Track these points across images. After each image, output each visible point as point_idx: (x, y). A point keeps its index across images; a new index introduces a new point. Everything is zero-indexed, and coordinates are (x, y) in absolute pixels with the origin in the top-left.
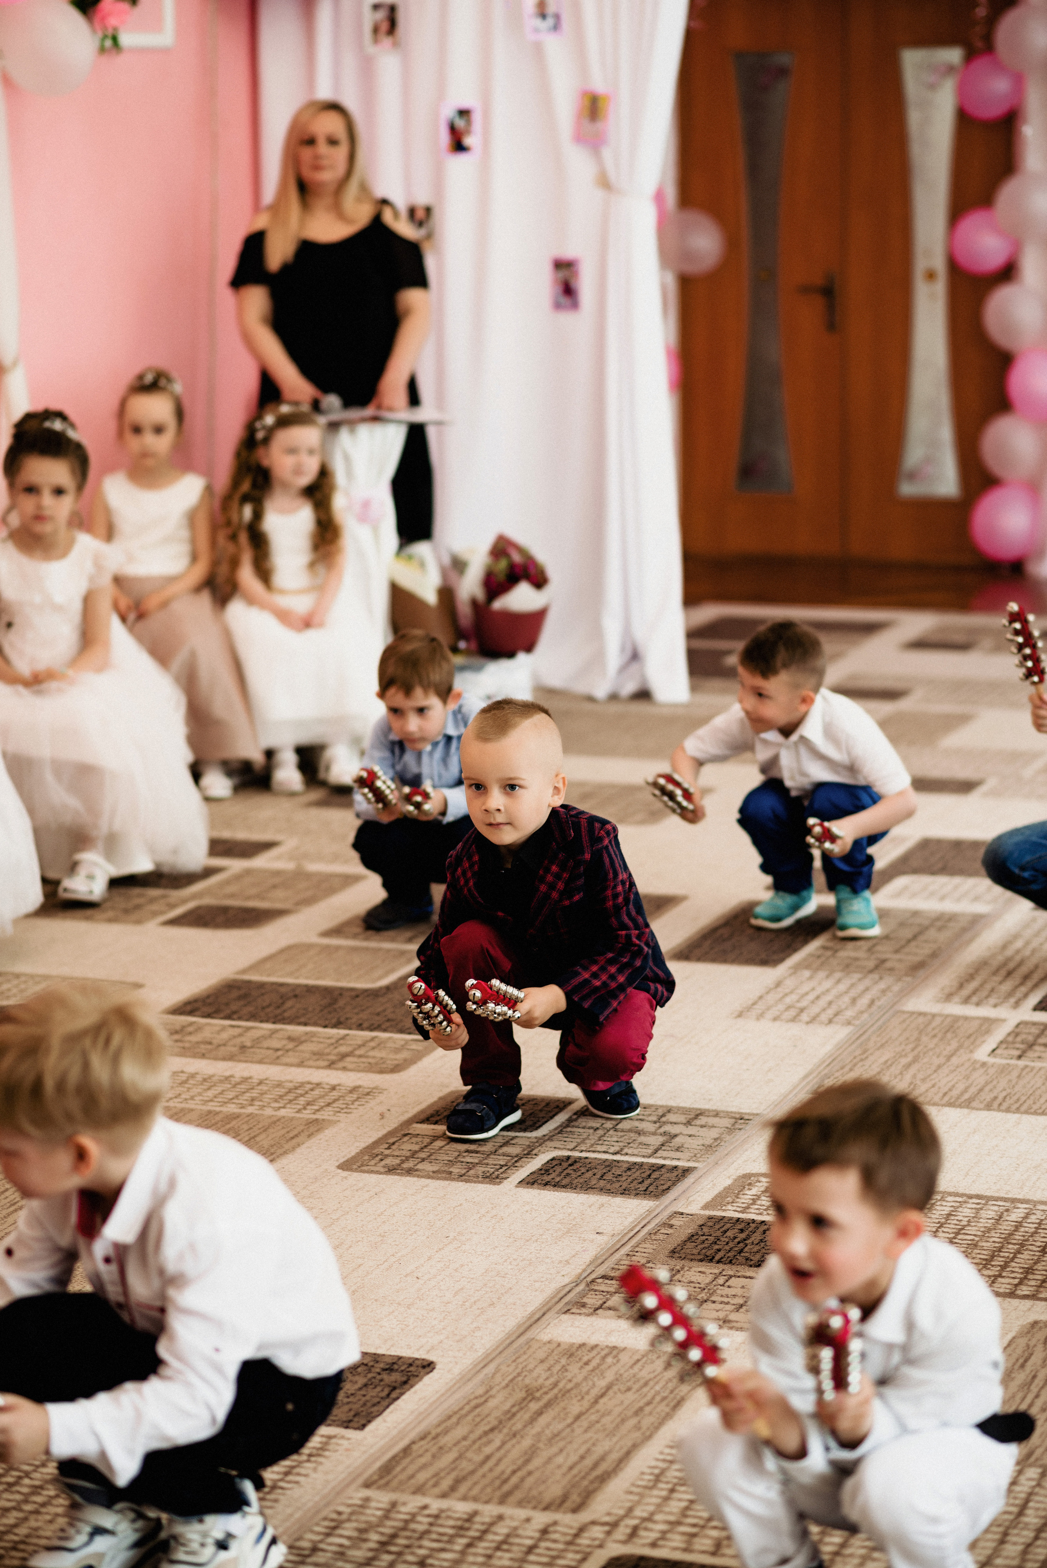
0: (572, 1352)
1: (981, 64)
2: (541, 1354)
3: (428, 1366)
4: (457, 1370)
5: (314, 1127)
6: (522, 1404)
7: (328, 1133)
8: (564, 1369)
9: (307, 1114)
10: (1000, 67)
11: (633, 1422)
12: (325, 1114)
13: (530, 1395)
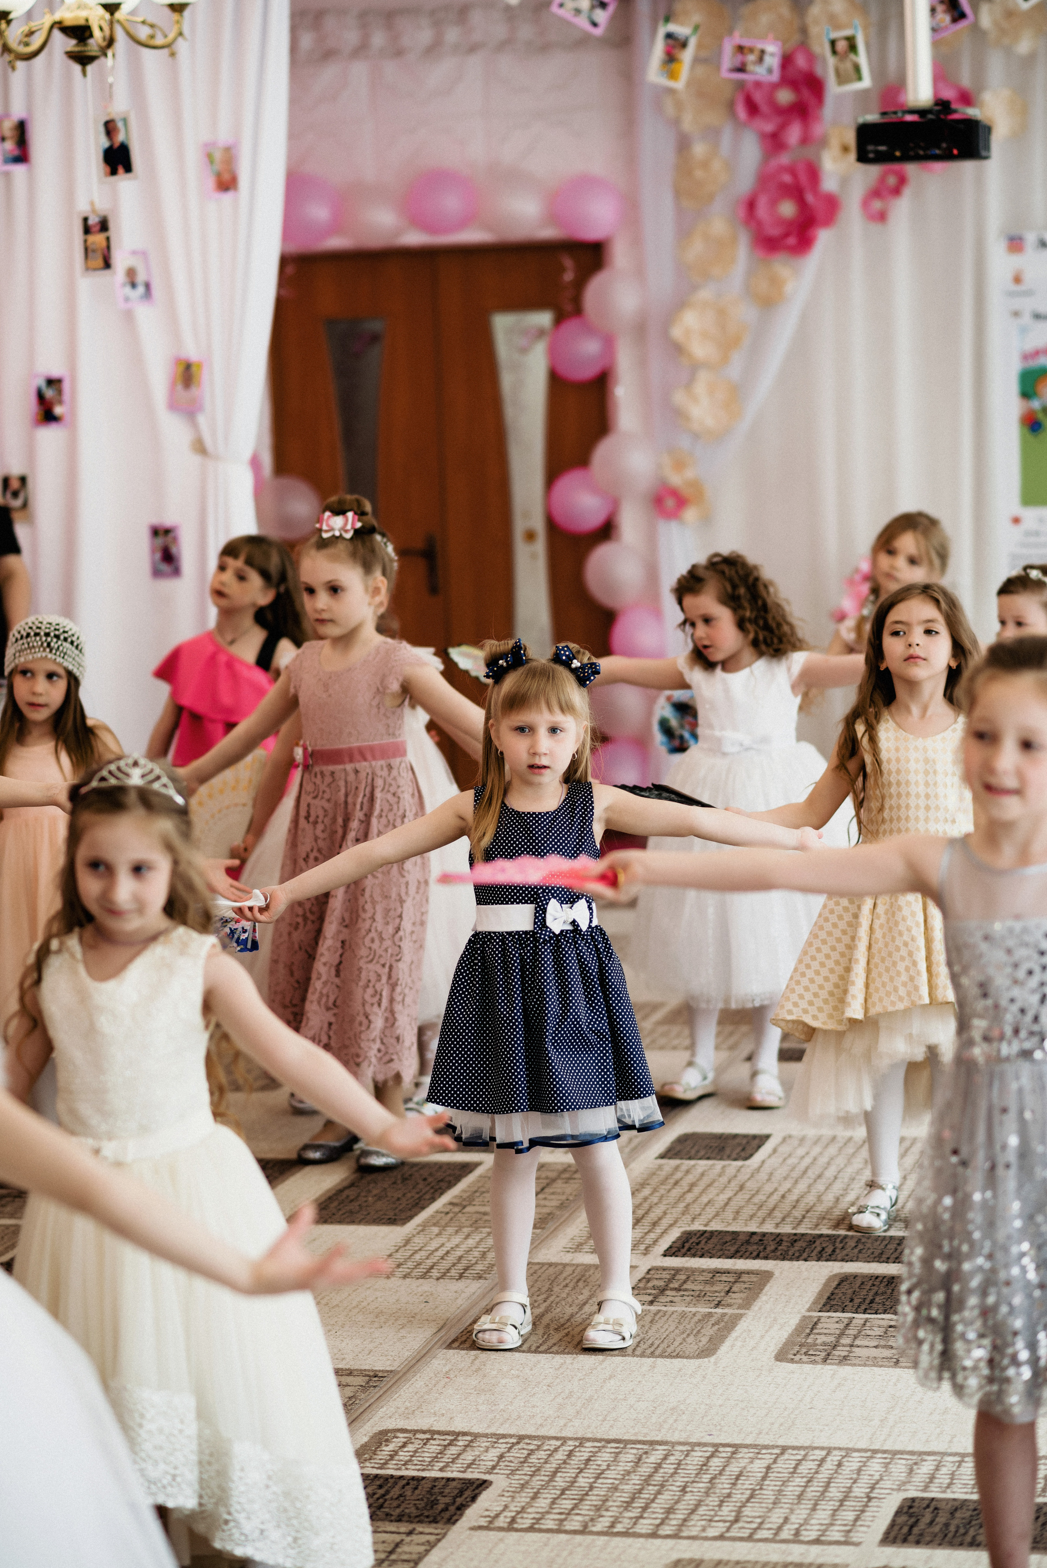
1: (570, 327)
10: (589, 330)
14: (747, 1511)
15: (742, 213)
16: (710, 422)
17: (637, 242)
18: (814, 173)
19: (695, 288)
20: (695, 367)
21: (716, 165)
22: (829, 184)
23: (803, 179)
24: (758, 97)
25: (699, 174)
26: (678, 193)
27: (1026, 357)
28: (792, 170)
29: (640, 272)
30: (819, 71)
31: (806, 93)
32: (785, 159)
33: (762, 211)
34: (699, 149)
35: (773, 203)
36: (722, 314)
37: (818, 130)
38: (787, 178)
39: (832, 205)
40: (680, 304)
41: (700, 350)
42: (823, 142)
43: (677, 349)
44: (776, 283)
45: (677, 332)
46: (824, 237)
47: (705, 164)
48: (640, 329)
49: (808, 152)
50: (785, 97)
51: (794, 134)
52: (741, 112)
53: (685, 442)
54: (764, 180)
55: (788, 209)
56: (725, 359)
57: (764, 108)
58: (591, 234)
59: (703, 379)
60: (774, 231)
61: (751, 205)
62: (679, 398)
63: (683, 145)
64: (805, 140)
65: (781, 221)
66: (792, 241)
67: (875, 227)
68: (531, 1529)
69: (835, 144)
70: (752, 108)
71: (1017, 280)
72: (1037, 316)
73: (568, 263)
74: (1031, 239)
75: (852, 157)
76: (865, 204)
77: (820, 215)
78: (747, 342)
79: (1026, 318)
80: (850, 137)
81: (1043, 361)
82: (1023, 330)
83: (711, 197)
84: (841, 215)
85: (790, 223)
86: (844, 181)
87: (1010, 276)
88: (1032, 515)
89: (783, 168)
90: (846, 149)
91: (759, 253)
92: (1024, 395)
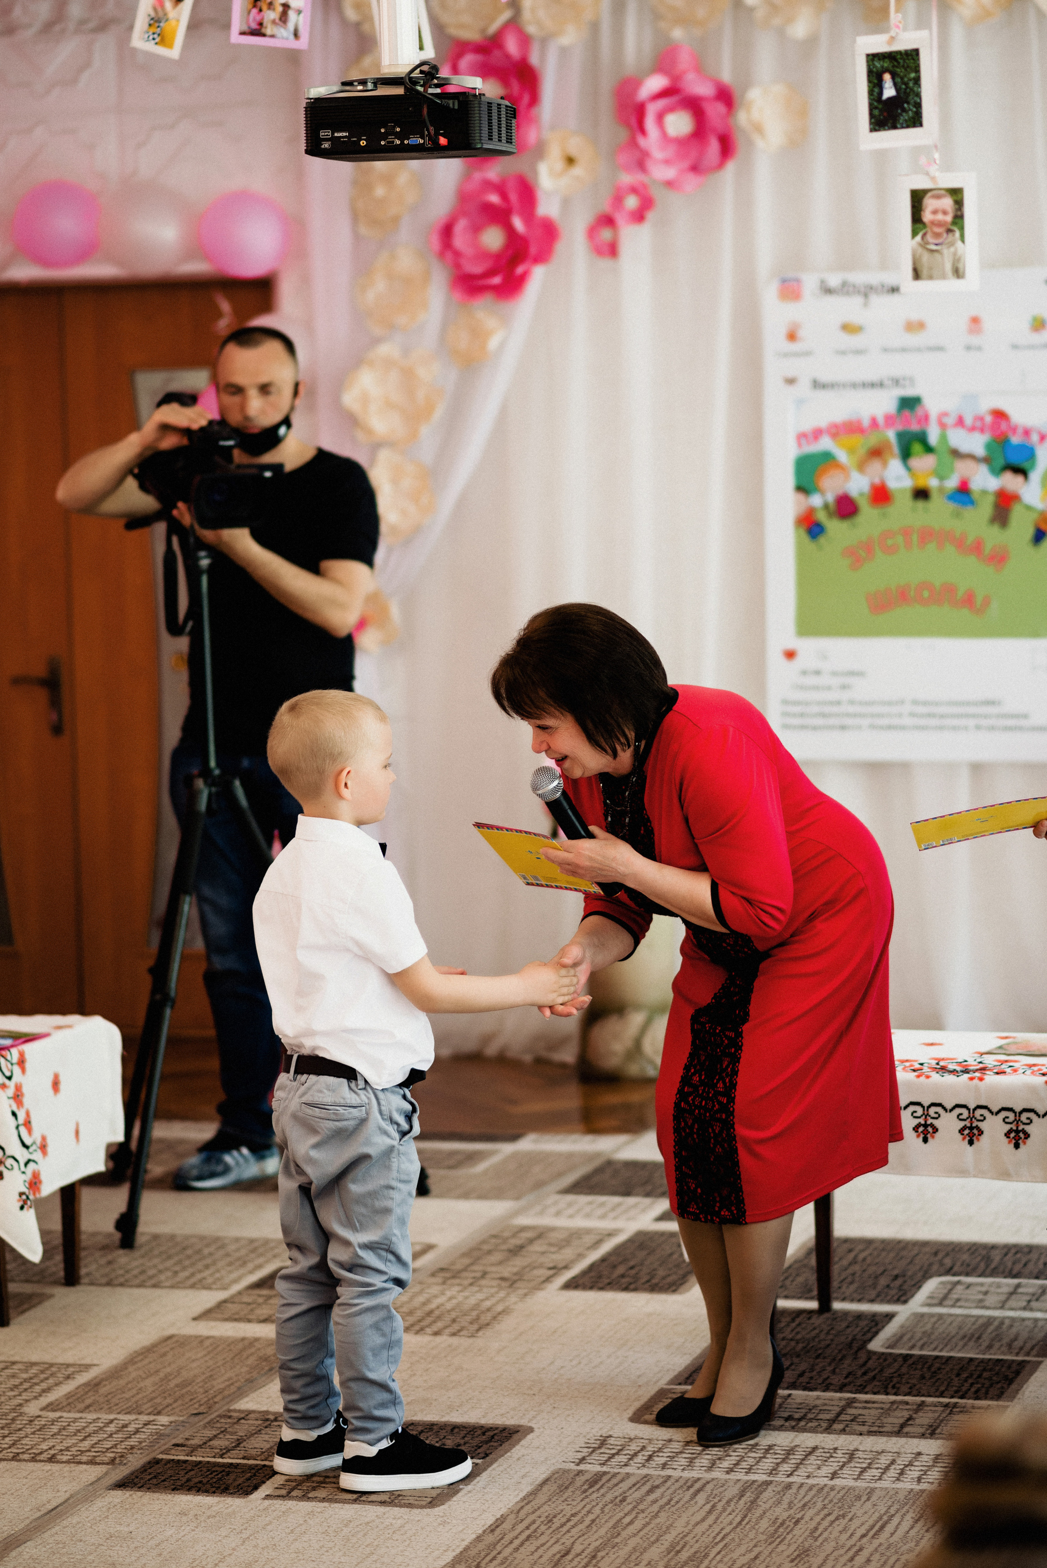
15: (435, 242)
17: (306, 280)
18: (527, 192)
19: (377, 341)
20: (375, 445)
21: (403, 180)
22: (547, 207)
23: (513, 197)
25: (380, 191)
26: (355, 217)
27: (802, 437)
28: (500, 189)
30: (534, 60)
31: (517, 87)
32: (491, 172)
33: (460, 241)
35: (476, 229)
36: (408, 375)
38: (494, 198)
39: (551, 232)
40: (354, 362)
41: (381, 425)
42: (540, 151)
43: (352, 422)
44: (479, 335)
45: (350, 399)
46: (536, 276)
47: (388, 179)
49: (523, 166)
50: (493, 92)
54: (465, 199)
55: (491, 239)
56: (412, 434)
60: (476, 269)
61: (447, 231)
65: (484, 255)
66: (498, 279)
67: (605, 263)
69: (555, 154)
71: (792, 337)
72: (817, 385)
73: (225, 306)
74: (810, 283)
75: (577, 171)
76: (592, 232)
77: (533, 250)
78: (439, 412)
79: (803, 387)
80: (576, 145)
81: (826, 444)
82: (800, 402)
83: (396, 220)
84: (560, 248)
85: (497, 257)
86: (566, 203)
87: (783, 332)
88: (808, 647)
89: (488, 185)
90: (570, 161)
91: (457, 295)
92: (802, 489)
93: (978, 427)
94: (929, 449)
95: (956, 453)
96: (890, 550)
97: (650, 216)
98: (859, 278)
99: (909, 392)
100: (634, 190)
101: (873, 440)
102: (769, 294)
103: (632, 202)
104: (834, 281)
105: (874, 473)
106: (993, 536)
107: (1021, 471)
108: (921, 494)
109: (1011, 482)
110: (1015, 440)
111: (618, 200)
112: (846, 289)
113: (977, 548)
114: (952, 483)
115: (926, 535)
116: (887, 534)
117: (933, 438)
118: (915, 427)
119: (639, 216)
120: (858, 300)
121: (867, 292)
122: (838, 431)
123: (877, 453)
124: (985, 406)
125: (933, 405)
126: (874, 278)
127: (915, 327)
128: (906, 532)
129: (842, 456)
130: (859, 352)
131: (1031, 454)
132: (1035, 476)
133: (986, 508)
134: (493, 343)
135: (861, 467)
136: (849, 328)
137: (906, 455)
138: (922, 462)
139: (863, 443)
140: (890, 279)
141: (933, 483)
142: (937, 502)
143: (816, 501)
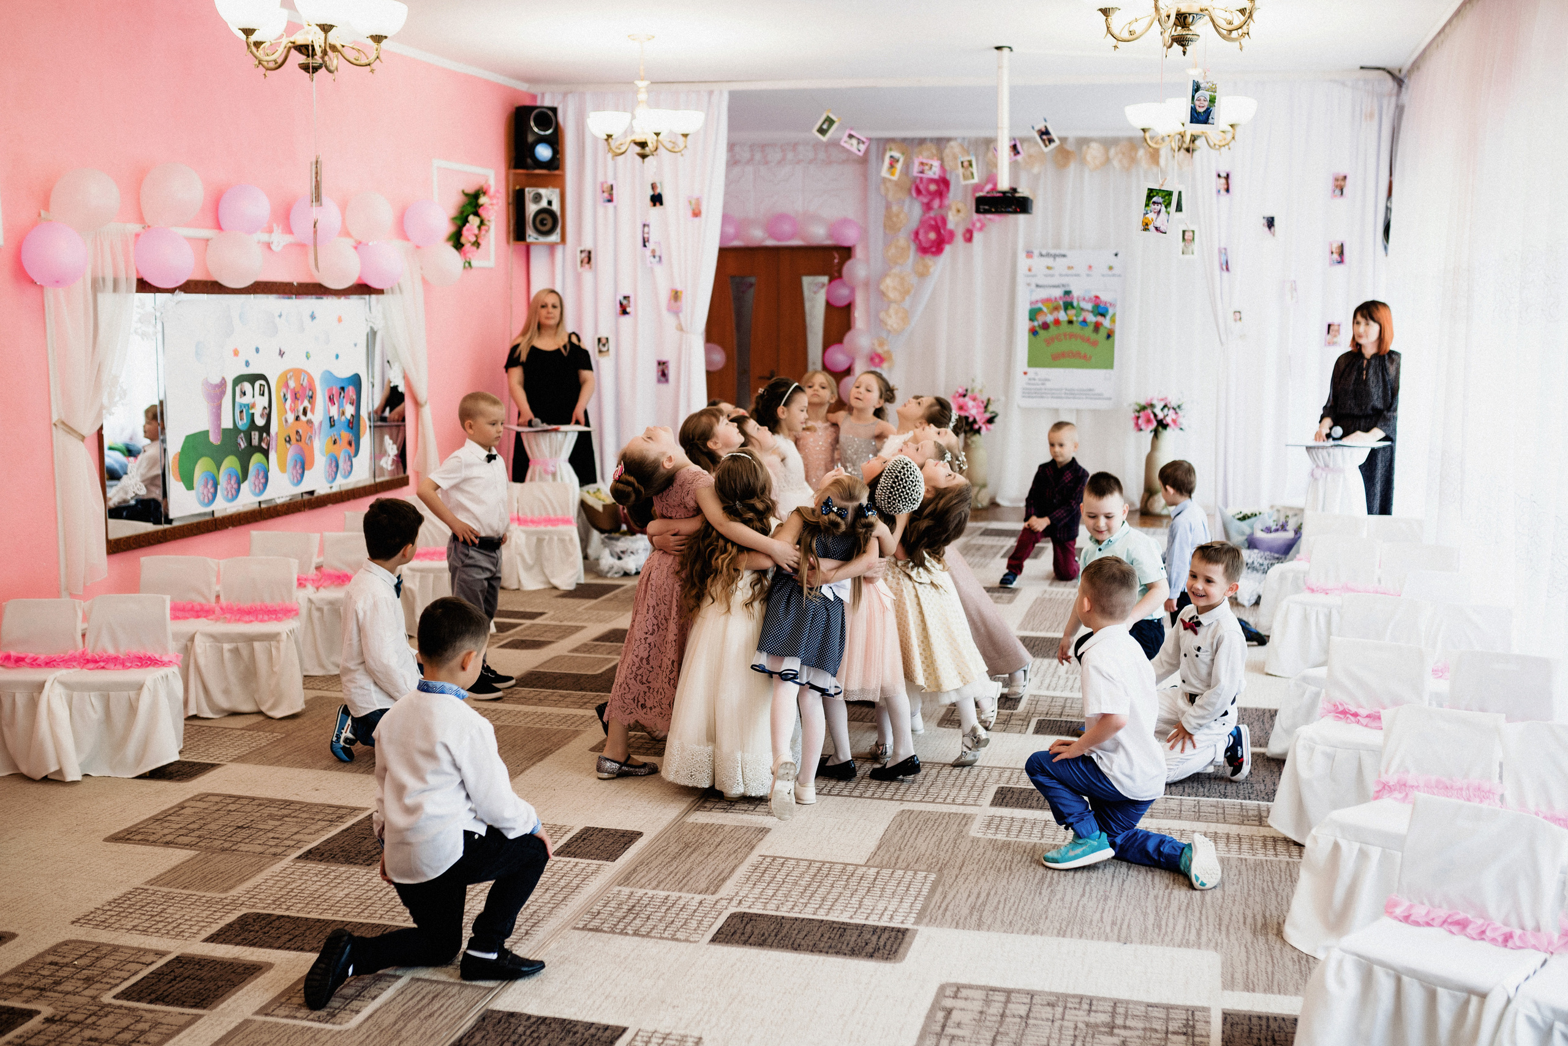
0: (703, 827)
1: (836, 283)
2: (689, 828)
3: (640, 834)
4: (653, 836)
5: (576, 733)
6: (683, 850)
7: (583, 735)
8: (700, 834)
9: (572, 728)
10: (844, 284)
11: (733, 857)
12: (581, 728)
13: (687, 845)
14: (931, 790)
15: (912, 237)
16: (895, 326)
17: (866, 248)
18: (944, 221)
19: (891, 268)
20: (890, 302)
21: (902, 216)
22: (950, 225)
23: (940, 224)
24: (921, 187)
25: (895, 219)
26: (885, 227)
27: (1031, 303)
28: (935, 219)
29: (867, 261)
30: (948, 177)
31: (942, 186)
32: (932, 214)
33: (921, 236)
34: (895, 208)
35: (926, 233)
36: (902, 279)
37: (946, 202)
38: (933, 223)
39: (952, 234)
40: (884, 275)
41: (892, 295)
42: (949, 208)
43: (883, 294)
44: (926, 267)
45: (882, 287)
46: (948, 248)
47: (897, 216)
48: (867, 284)
49: (943, 212)
50: (933, 187)
51: (936, 203)
52: (914, 194)
53: (884, 335)
54: (922, 222)
55: (932, 236)
56: (904, 298)
57: (924, 192)
58: (846, 244)
59: (893, 306)
60: (925, 245)
61: (917, 234)
62: (882, 315)
63: (888, 207)
64: (941, 207)
65: (929, 241)
66: (934, 249)
67: (968, 245)
68: (838, 795)
69: (954, 208)
70: (919, 192)
71: (1030, 270)
72: (1037, 286)
73: (836, 255)
74: (1036, 253)
75: (962, 215)
76: (964, 235)
77: (947, 239)
78: (913, 292)
79: (1033, 286)
80: (960, 206)
81: (1040, 305)
82: (1032, 291)
83: (899, 229)
84: (955, 239)
85: (933, 242)
86: (957, 224)
87: (1027, 268)
88: (1032, 371)
89: (931, 218)
90: (958, 211)
91: (919, 254)
92: (1031, 320)
93: (1090, 300)
94: (1073, 307)
95: (1082, 309)
96: (1060, 340)
97: (985, 229)
98: (1053, 252)
99: (1067, 289)
100: (979, 220)
101: (1055, 304)
102: (1021, 255)
103: (978, 225)
104: (1044, 252)
105: (1055, 315)
106: (1093, 336)
107: (1103, 315)
108: (1070, 322)
109: (1100, 319)
110: (1102, 305)
111: (974, 225)
112: (1048, 255)
113: (1088, 340)
114: (1081, 319)
115: (1072, 336)
116: (1059, 335)
117: (1075, 304)
118: (1069, 300)
119: (981, 229)
120: (1052, 259)
121: (1055, 256)
122: (1044, 301)
123: (1056, 309)
124: (1093, 294)
125: (1076, 293)
126: (1058, 252)
127: (1070, 268)
128: (1065, 335)
129: (1045, 309)
130: (1052, 276)
131: (1107, 311)
132: (1108, 317)
133: (1092, 327)
134: (931, 270)
135: (1051, 313)
136: (1048, 268)
137: (1066, 309)
138: (1071, 312)
139: (1051, 306)
140: (1063, 252)
141: (1074, 319)
142: (1075, 324)
143: (1036, 324)
